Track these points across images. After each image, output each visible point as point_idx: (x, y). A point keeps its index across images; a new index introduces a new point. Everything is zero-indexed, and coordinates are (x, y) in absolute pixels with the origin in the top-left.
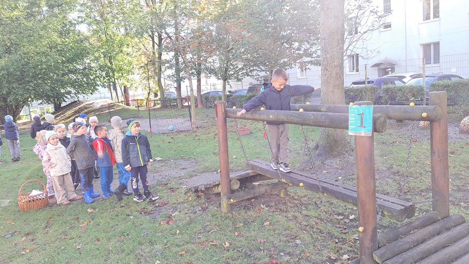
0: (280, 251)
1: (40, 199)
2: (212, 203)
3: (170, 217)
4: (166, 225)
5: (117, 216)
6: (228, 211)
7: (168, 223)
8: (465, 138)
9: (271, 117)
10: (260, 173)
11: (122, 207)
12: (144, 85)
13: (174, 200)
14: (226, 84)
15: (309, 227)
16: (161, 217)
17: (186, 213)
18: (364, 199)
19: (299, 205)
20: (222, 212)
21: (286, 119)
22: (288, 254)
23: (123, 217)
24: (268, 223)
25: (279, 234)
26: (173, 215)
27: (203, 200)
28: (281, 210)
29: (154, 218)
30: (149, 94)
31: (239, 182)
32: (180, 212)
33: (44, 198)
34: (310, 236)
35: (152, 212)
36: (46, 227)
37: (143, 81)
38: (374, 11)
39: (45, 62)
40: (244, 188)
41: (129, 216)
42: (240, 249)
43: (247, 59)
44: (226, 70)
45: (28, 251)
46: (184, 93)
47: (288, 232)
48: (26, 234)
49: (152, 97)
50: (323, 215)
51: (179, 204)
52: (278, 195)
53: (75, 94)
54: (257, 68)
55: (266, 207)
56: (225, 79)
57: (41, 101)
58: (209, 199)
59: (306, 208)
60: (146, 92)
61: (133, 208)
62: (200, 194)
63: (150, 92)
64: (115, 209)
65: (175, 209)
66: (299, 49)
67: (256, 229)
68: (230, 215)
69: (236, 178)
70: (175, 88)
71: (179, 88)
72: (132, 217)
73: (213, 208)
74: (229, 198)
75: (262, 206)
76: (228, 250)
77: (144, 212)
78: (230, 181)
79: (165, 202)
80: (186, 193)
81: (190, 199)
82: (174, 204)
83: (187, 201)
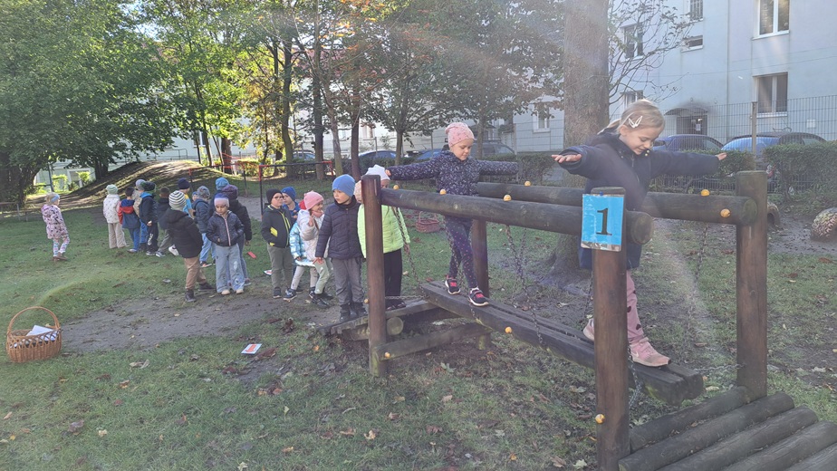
0: (466, 450)
1: (47, 342)
2: (355, 357)
3: (273, 384)
4: (267, 397)
5: (181, 376)
6: (380, 374)
7: (271, 393)
8: (819, 249)
9: (456, 207)
10: (439, 305)
12: (258, 137)
13: (287, 350)
14: (404, 138)
15: (522, 406)
16: (259, 381)
17: (306, 375)
18: (606, 363)
19: (509, 365)
20: (369, 375)
22: (478, 455)
23: (192, 378)
24: (450, 397)
25: (467, 418)
26: (283, 377)
27: (339, 351)
28: (476, 373)
29: (248, 383)
30: (266, 153)
31: (402, 322)
32: (295, 372)
33: (53, 341)
34: (520, 422)
35: (246, 372)
36: (52, 394)
37: (257, 131)
38: (668, 15)
39: (77, 91)
40: (412, 332)
41: (203, 376)
42: (393, 446)
43: (442, 96)
45: (13, 438)
46: (328, 154)
47: (483, 414)
48: (14, 407)
49: (271, 159)
50: (550, 385)
51: (296, 357)
52: (474, 346)
53: (132, 150)
54: (459, 112)
55: (451, 367)
56: (402, 129)
57: (70, 161)
58: (350, 349)
59: (522, 371)
60: (260, 150)
61: (212, 362)
62: (335, 340)
63: (267, 150)
64: (181, 364)
65: (288, 367)
66: (535, 80)
67: (428, 407)
68: (384, 381)
69: (398, 314)
70: (312, 143)
71: (319, 144)
72: (209, 380)
73: (354, 368)
74: (382, 352)
75: (443, 365)
76: (372, 447)
77: (232, 370)
78: (387, 320)
79: (272, 352)
80: (310, 338)
81: (317, 348)
82: (286, 357)
83: (310, 353)
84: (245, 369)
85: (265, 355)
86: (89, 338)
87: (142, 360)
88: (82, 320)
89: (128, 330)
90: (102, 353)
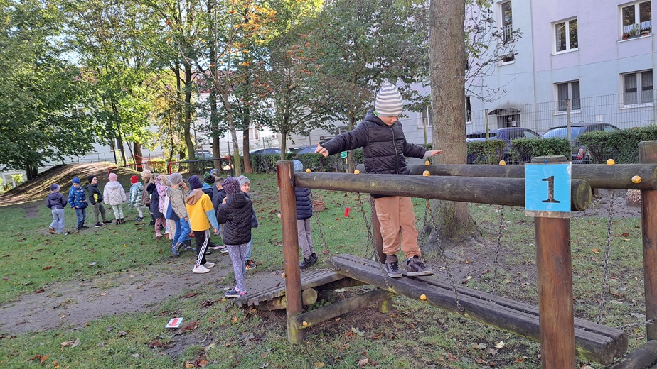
2: (272, 326)
3: (201, 354)
5: (111, 353)
6: (298, 341)
7: (197, 365)
9: (373, 185)
10: (347, 275)
11: (122, 336)
12: (165, 141)
13: (208, 322)
14: (287, 137)
15: (433, 365)
16: (185, 354)
17: (228, 346)
18: (555, 330)
19: (412, 326)
20: (288, 343)
21: (399, 189)
23: (122, 355)
24: (365, 361)
26: (207, 349)
27: (256, 320)
28: (384, 335)
29: (175, 358)
30: (171, 154)
31: (316, 293)
32: (218, 343)
35: (172, 345)
37: (163, 136)
40: (323, 300)
41: (132, 353)
43: (316, 103)
44: (286, 119)
46: (224, 153)
49: (176, 158)
50: (454, 344)
51: (217, 328)
52: (378, 310)
53: (59, 155)
54: (331, 116)
55: (360, 330)
56: (285, 130)
57: (5, 165)
58: (266, 318)
59: (425, 331)
60: (167, 151)
61: (139, 338)
62: (252, 311)
63: (173, 151)
64: (110, 341)
65: (210, 339)
68: (302, 347)
69: (312, 286)
70: (211, 144)
71: (216, 145)
72: (137, 355)
73: (272, 336)
74: (301, 320)
75: (353, 329)
77: (158, 344)
78: (302, 291)
79: (194, 325)
80: (227, 310)
81: (235, 320)
82: (208, 329)
83: (230, 324)
84: (170, 342)
85: (188, 329)
86: (21, 320)
87: (73, 339)
88: (16, 303)
89: (59, 311)
90: (33, 334)
